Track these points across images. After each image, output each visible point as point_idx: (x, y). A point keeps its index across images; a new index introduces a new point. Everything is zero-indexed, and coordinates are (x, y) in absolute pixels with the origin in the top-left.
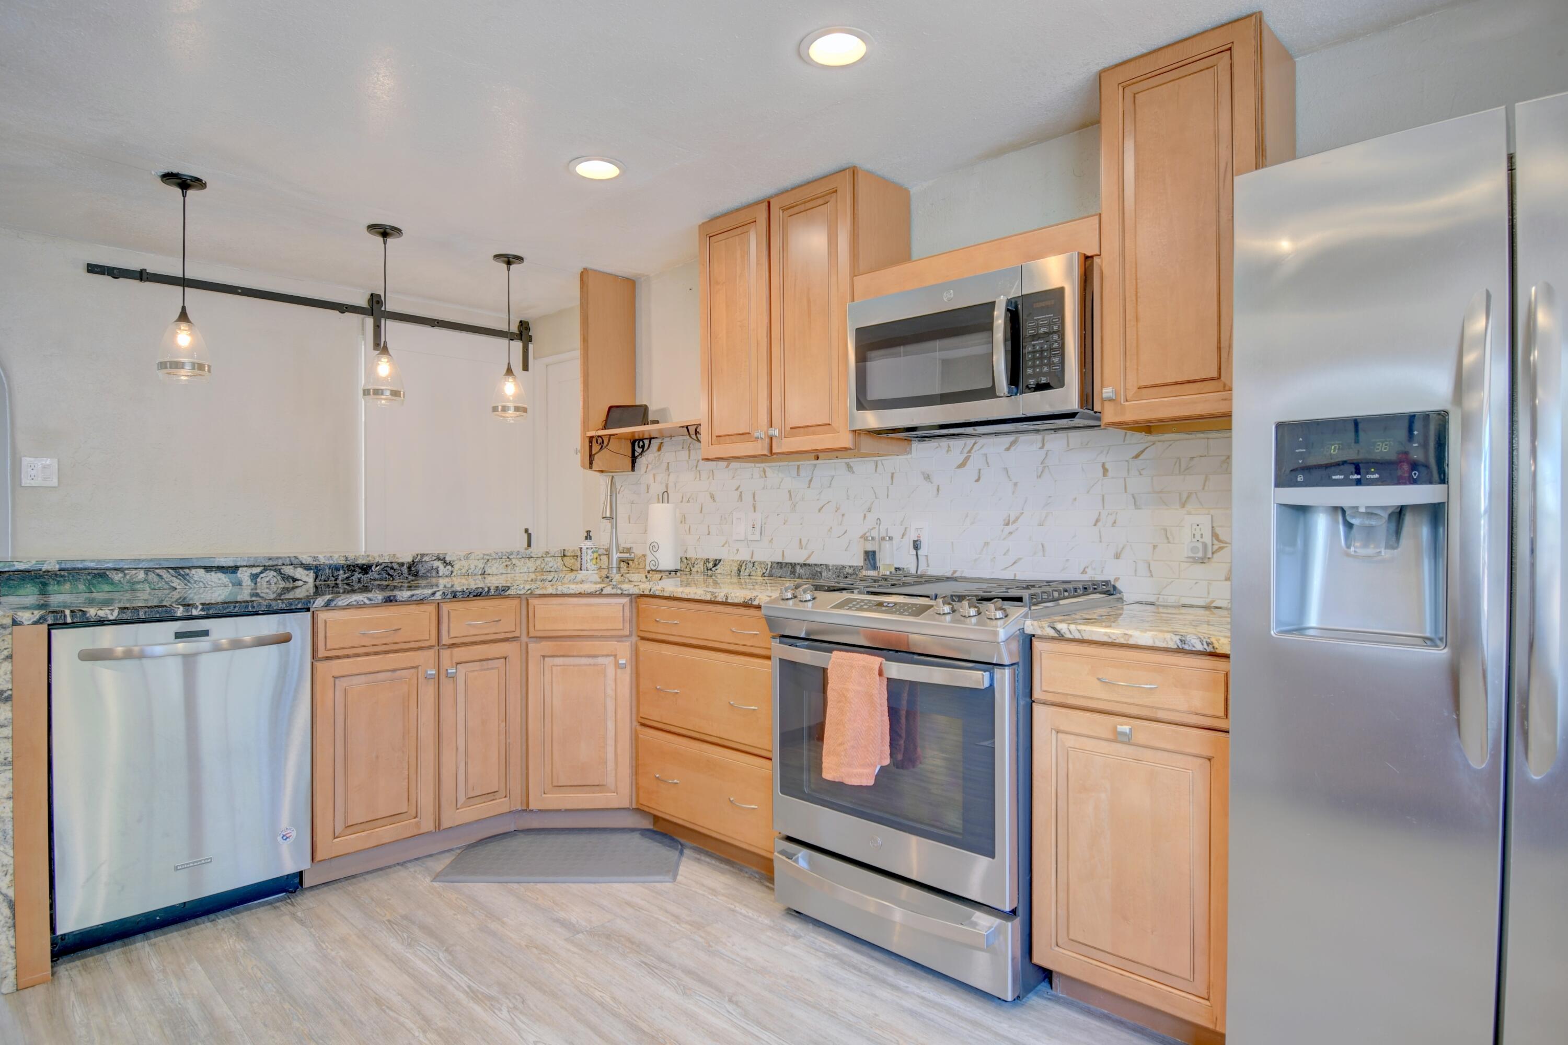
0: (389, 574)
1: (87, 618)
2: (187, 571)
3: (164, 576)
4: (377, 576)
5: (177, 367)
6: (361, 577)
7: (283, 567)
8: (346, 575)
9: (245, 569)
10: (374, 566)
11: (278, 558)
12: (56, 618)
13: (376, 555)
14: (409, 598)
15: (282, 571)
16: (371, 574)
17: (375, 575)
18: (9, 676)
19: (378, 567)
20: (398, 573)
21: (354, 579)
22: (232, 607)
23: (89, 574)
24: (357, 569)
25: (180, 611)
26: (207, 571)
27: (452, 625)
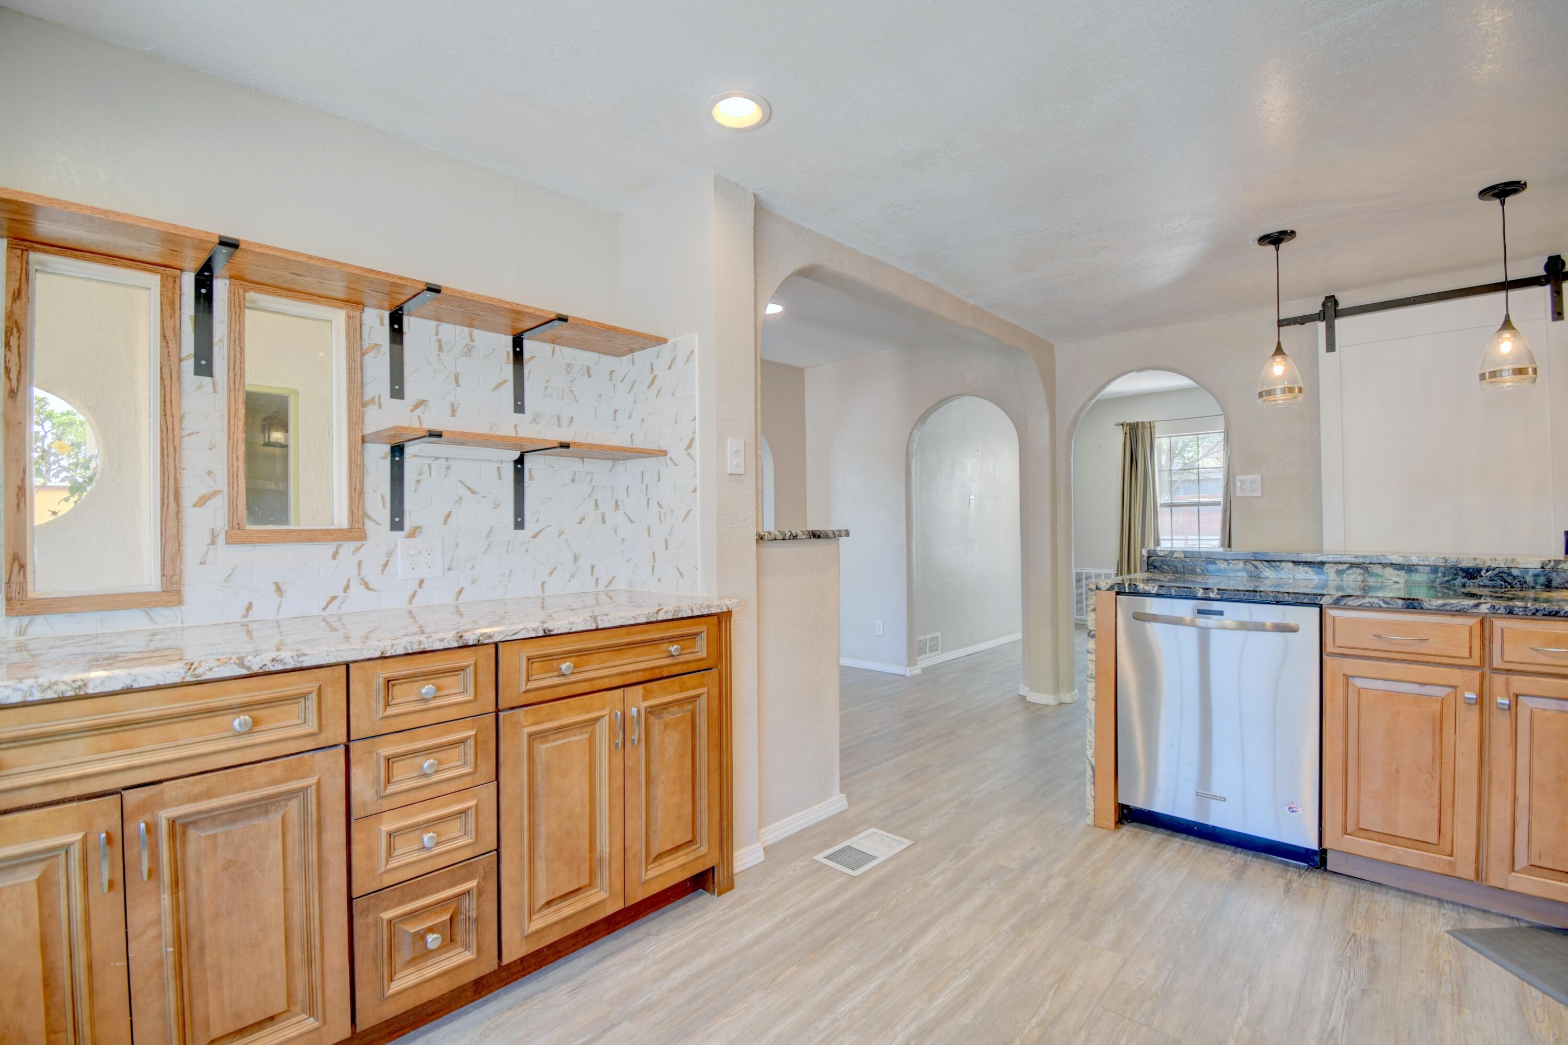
0: (1505, 581)
1: (1138, 590)
2: (1278, 564)
3: (1259, 567)
4: (1488, 583)
5: (1270, 394)
6: (1466, 582)
7: (1372, 566)
8: (1446, 579)
9: (1330, 565)
10: (1484, 571)
11: (1364, 557)
12: (1120, 589)
13: (1487, 558)
14: (1441, 606)
15: (1369, 569)
16: (1480, 579)
17: (1485, 581)
18: (1094, 622)
19: (1490, 572)
20: (1519, 581)
21: (1457, 584)
22: (1242, 595)
23: (1203, 561)
24: (1461, 573)
25: (1200, 593)
26: (1295, 565)
27: (1506, 646)
